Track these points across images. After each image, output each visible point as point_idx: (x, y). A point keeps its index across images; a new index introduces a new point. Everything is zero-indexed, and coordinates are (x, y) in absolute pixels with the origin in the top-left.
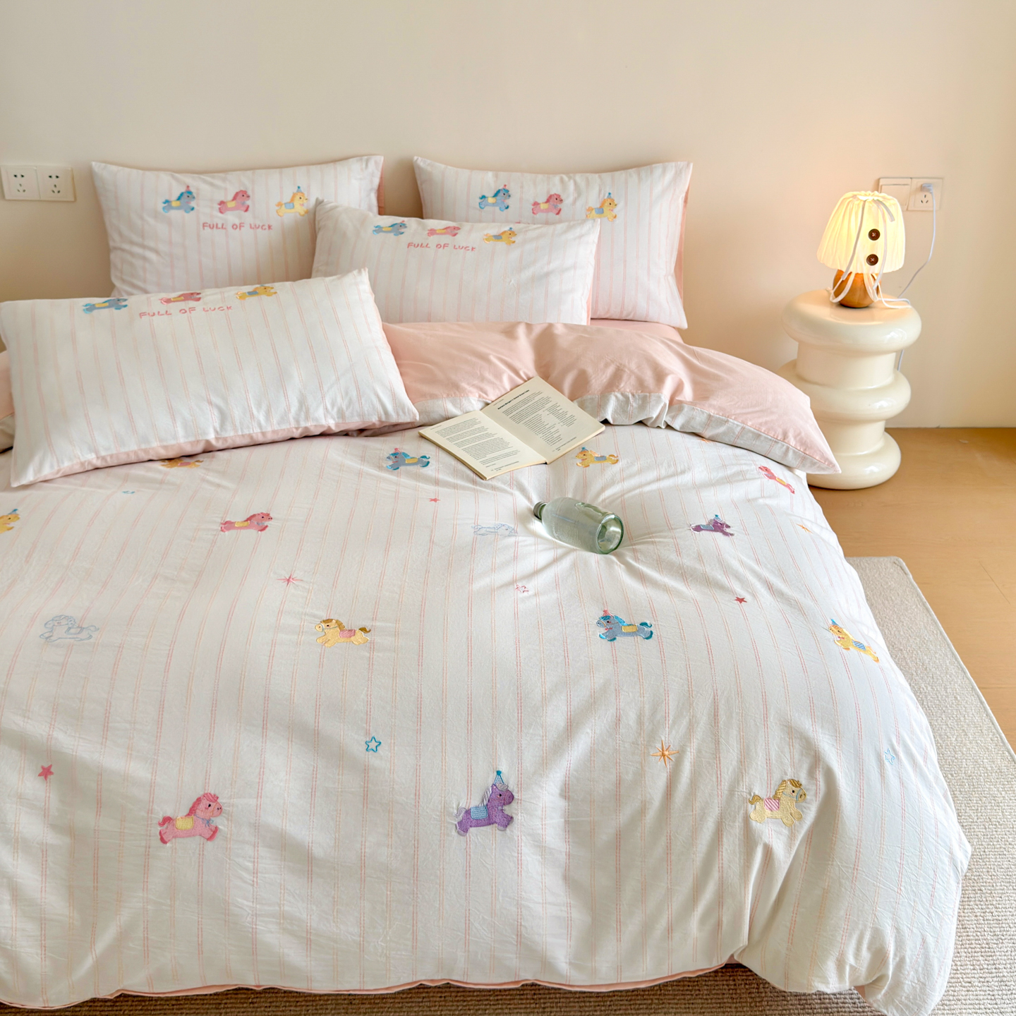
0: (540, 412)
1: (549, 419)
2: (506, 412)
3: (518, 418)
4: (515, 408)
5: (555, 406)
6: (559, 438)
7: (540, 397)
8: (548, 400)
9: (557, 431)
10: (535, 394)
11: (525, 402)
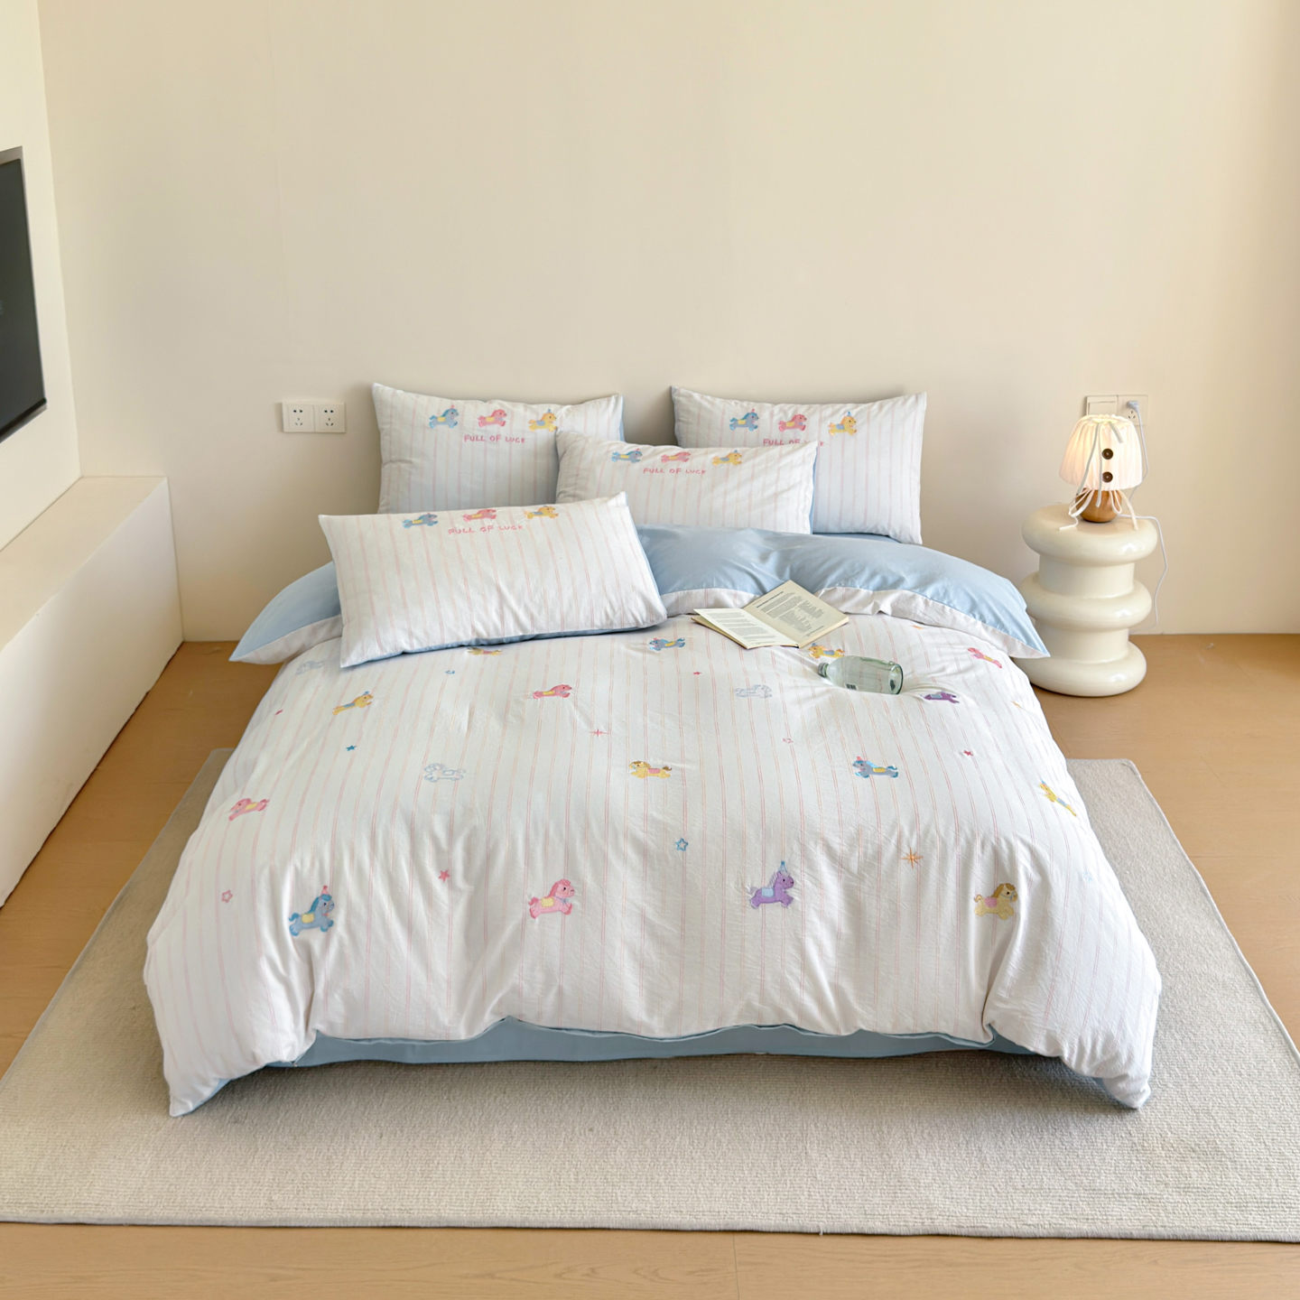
0: (793, 609)
1: (798, 613)
2: (764, 610)
3: (773, 615)
4: (771, 606)
5: (805, 603)
6: (809, 627)
7: (793, 596)
8: (799, 599)
9: (807, 622)
10: (788, 595)
11: (779, 601)
